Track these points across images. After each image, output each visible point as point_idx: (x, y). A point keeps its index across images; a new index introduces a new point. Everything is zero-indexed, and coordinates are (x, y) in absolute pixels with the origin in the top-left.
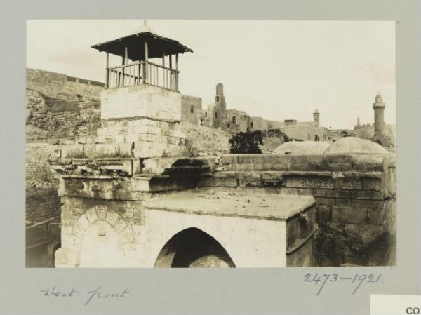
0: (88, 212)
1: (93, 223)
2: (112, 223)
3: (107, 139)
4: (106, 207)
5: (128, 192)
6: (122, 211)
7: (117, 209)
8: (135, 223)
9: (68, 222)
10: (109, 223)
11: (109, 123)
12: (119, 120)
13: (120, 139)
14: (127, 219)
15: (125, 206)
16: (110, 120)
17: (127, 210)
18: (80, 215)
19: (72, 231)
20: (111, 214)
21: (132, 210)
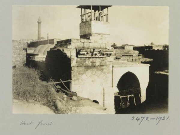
0: (87, 72)
1: (89, 77)
2: (98, 75)
3: (94, 41)
4: (95, 69)
5: (106, 62)
6: (102, 70)
7: (100, 69)
8: (107, 74)
9: (75, 79)
10: (97, 76)
11: (95, 35)
12: (100, 34)
13: (100, 42)
14: (104, 73)
15: (103, 68)
16: (96, 33)
17: (104, 69)
18: (82, 74)
19: (78, 82)
20: (97, 72)
21: (106, 69)
